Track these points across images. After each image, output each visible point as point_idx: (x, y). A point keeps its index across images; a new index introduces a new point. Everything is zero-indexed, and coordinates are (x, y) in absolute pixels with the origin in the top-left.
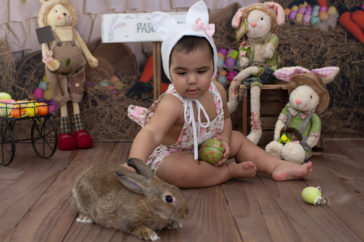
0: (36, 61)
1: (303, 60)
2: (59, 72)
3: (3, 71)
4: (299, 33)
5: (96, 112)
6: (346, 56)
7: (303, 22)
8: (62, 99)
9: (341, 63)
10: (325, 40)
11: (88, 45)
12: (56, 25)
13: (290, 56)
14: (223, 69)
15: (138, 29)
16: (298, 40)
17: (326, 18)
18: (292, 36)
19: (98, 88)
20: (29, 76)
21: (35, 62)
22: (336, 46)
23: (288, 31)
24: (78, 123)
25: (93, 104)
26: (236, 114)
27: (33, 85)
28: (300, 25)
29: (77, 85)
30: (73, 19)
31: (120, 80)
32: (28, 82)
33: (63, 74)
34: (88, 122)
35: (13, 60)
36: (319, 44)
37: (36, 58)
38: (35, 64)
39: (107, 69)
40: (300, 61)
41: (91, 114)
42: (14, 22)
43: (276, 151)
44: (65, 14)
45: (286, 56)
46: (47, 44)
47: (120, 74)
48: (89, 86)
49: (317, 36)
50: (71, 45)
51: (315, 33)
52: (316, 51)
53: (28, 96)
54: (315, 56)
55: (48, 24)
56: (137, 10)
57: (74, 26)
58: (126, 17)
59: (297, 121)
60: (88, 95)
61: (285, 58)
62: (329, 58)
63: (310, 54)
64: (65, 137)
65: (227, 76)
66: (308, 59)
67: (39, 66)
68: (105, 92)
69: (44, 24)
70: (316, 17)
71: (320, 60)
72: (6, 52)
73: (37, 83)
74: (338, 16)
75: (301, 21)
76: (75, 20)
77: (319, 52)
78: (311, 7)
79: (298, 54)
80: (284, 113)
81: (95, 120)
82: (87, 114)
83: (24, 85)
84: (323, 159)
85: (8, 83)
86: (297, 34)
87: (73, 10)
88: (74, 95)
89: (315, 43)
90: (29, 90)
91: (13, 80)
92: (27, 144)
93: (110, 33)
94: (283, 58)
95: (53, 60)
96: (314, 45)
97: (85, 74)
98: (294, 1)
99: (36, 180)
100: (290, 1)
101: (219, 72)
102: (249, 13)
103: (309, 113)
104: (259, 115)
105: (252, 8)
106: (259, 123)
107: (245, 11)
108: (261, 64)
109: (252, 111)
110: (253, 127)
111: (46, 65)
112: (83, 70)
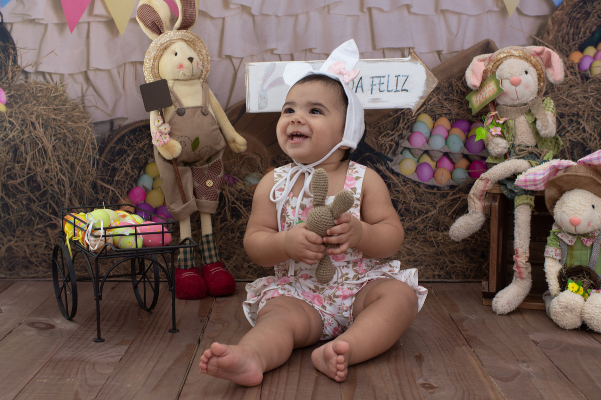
0: (135, 138)
2: (179, 161)
3: (76, 156)
4: (596, 95)
5: (239, 229)
8: (184, 209)
11: (228, 112)
12: (174, 78)
13: (580, 135)
14: (462, 156)
16: (593, 106)
18: (584, 101)
19: (243, 187)
20: (121, 165)
21: (132, 141)
23: (577, 90)
24: (209, 250)
25: (232, 216)
26: (483, 236)
27: (128, 181)
28: (598, 81)
29: (209, 183)
30: (203, 66)
32: (119, 176)
33: (186, 164)
34: (224, 246)
35: (94, 136)
37: (134, 134)
38: (132, 145)
39: (258, 155)
40: (596, 144)
41: (230, 232)
42: (97, 69)
43: (573, 309)
44: (191, 59)
45: (572, 134)
46: (159, 113)
47: (282, 163)
48: (227, 184)
50: (201, 114)
53: (120, 199)
55: (160, 76)
56: (314, 51)
57: (204, 79)
59: (580, 252)
60: (225, 198)
61: (571, 138)
64: (186, 274)
65: (468, 168)
67: (139, 148)
69: (153, 75)
72: (81, 122)
73: (135, 177)
76: (208, 68)
79: (594, 131)
80: (553, 244)
81: (236, 243)
82: (222, 232)
83: (113, 180)
85: (84, 176)
86: (592, 96)
87: (204, 52)
88: (203, 200)
90: (121, 189)
91: (94, 172)
92: (117, 283)
93: (260, 96)
94: (568, 138)
95: (170, 140)
97: (222, 164)
98: (588, 39)
99: (154, 366)
100: (581, 38)
101: (455, 161)
102: (498, 63)
103: (596, 234)
104: (528, 255)
105: (505, 55)
106: (526, 268)
107: (490, 60)
108: (530, 149)
109: (515, 248)
110: (516, 274)
111: (157, 149)
112: (220, 157)
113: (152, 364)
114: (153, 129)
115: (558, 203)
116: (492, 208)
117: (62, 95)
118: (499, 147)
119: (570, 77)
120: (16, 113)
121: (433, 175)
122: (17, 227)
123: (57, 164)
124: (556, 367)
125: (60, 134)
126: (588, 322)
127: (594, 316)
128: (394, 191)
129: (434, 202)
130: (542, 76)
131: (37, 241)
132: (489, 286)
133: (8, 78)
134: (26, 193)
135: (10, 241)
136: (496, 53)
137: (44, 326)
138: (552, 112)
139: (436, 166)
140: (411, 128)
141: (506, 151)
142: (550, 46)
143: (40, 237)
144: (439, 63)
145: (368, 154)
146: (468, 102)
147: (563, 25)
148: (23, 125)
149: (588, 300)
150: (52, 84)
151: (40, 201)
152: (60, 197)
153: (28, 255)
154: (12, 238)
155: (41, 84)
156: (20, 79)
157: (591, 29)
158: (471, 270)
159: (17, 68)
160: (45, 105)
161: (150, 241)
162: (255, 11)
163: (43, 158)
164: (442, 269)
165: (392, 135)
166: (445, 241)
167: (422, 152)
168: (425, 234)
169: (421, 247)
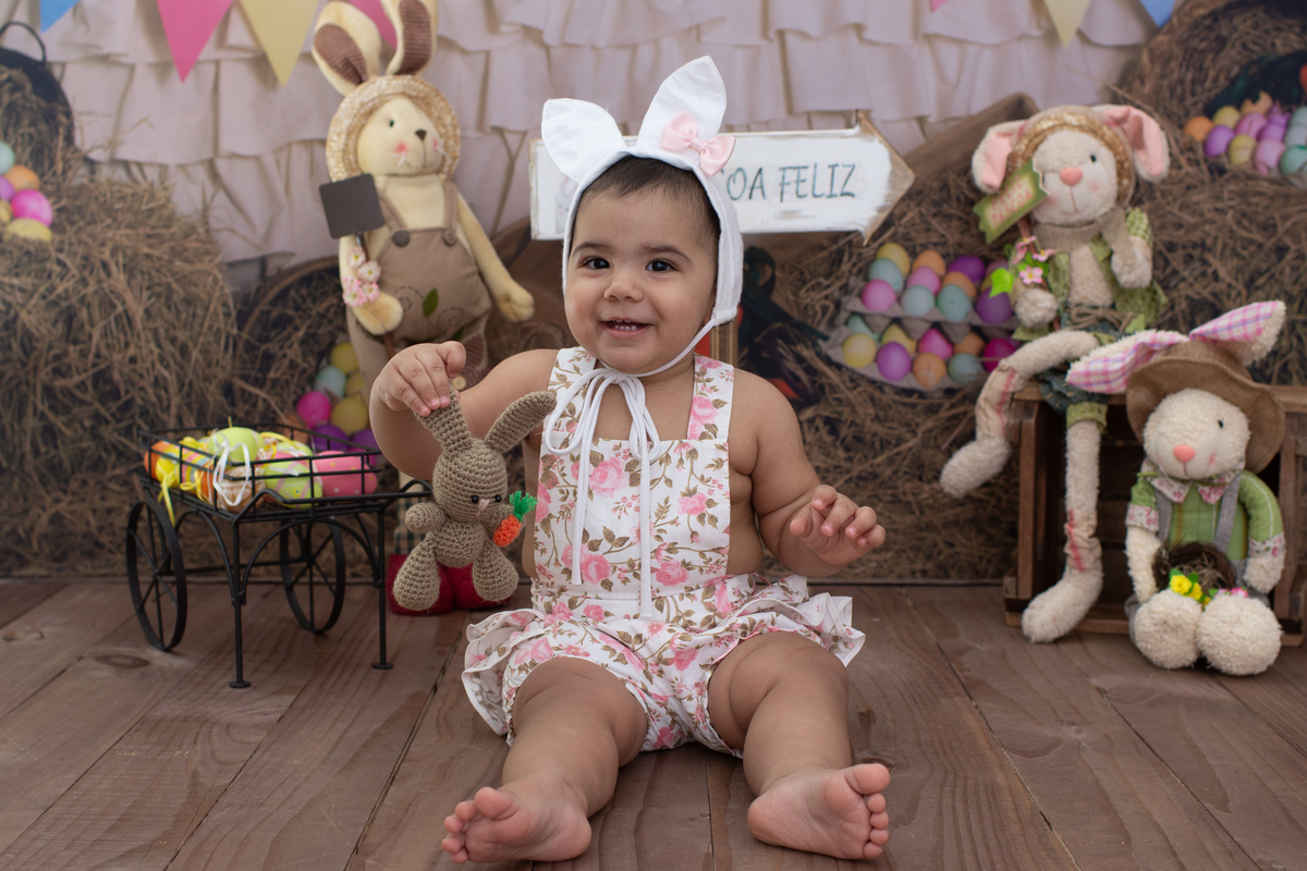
0: (310, 294)
2: (397, 336)
3: (192, 329)
4: (1239, 204)
7: (1255, 167)
12: (388, 171)
13: (1207, 285)
14: (967, 329)
16: (1235, 227)
18: (1217, 217)
20: (281, 348)
21: (304, 299)
23: (1201, 197)
27: (295, 380)
28: (1243, 177)
30: (446, 147)
32: (277, 369)
35: (228, 290)
37: (309, 285)
38: (304, 306)
39: (557, 326)
42: (234, 156)
44: (421, 134)
45: (1191, 285)
46: (358, 241)
50: (442, 243)
51: (1296, 205)
52: (1298, 268)
53: (279, 417)
54: (1297, 288)
55: (359, 168)
57: (448, 174)
59: (1195, 515)
61: (1190, 292)
63: (1277, 281)
65: (981, 354)
67: (318, 314)
69: (345, 166)
70: (1300, 147)
72: (202, 261)
73: (310, 371)
75: (1246, 163)
76: (455, 151)
78: (1284, 113)
79: (1236, 279)
83: (265, 379)
85: (207, 371)
86: (1232, 207)
87: (448, 120)
89: (1297, 240)
90: (282, 396)
91: (227, 361)
93: (560, 206)
94: (1183, 293)
95: (379, 295)
96: (1293, 247)
98: (1222, 92)
99: (346, 730)
100: (1209, 91)
101: (954, 339)
102: (1037, 140)
103: (1228, 480)
104: (1093, 522)
105: (1050, 123)
106: (1091, 549)
107: (1021, 133)
108: (1100, 313)
109: (1068, 508)
110: (1070, 562)
111: (353, 313)
112: (481, 329)
113: (341, 726)
114: (346, 274)
115: (1153, 417)
116: (1023, 430)
117: (164, 207)
118: (1038, 308)
119: (1187, 168)
120: (71, 244)
121: (912, 367)
122: (73, 472)
123: (153, 346)
124: (1136, 732)
125: (160, 285)
126: (1209, 652)
127: (1219, 640)
128: (831, 400)
129: (913, 423)
130: (1126, 165)
131: (112, 502)
132: (1017, 587)
133: (55, 174)
134: (91, 404)
135: (57, 501)
136: (1033, 119)
137: (129, 662)
138: (1144, 238)
139: (918, 350)
140: (864, 272)
141: (1051, 316)
142: (1147, 107)
143: (119, 493)
144: (921, 140)
145: (778, 325)
146: (977, 220)
147: (1173, 65)
148: (84, 267)
149: (1208, 608)
150: (144, 185)
151: (119, 421)
152: (159, 412)
153: (95, 531)
154: (61, 495)
155: (121, 185)
156: (80, 176)
157: (1229, 71)
158: (989, 561)
159: (74, 152)
160: (130, 226)
161: (337, 490)
162: (550, 37)
163: (126, 334)
164: (929, 558)
165: (828, 287)
166: (935, 502)
167: (886, 322)
168: (895, 488)
169: (887, 514)
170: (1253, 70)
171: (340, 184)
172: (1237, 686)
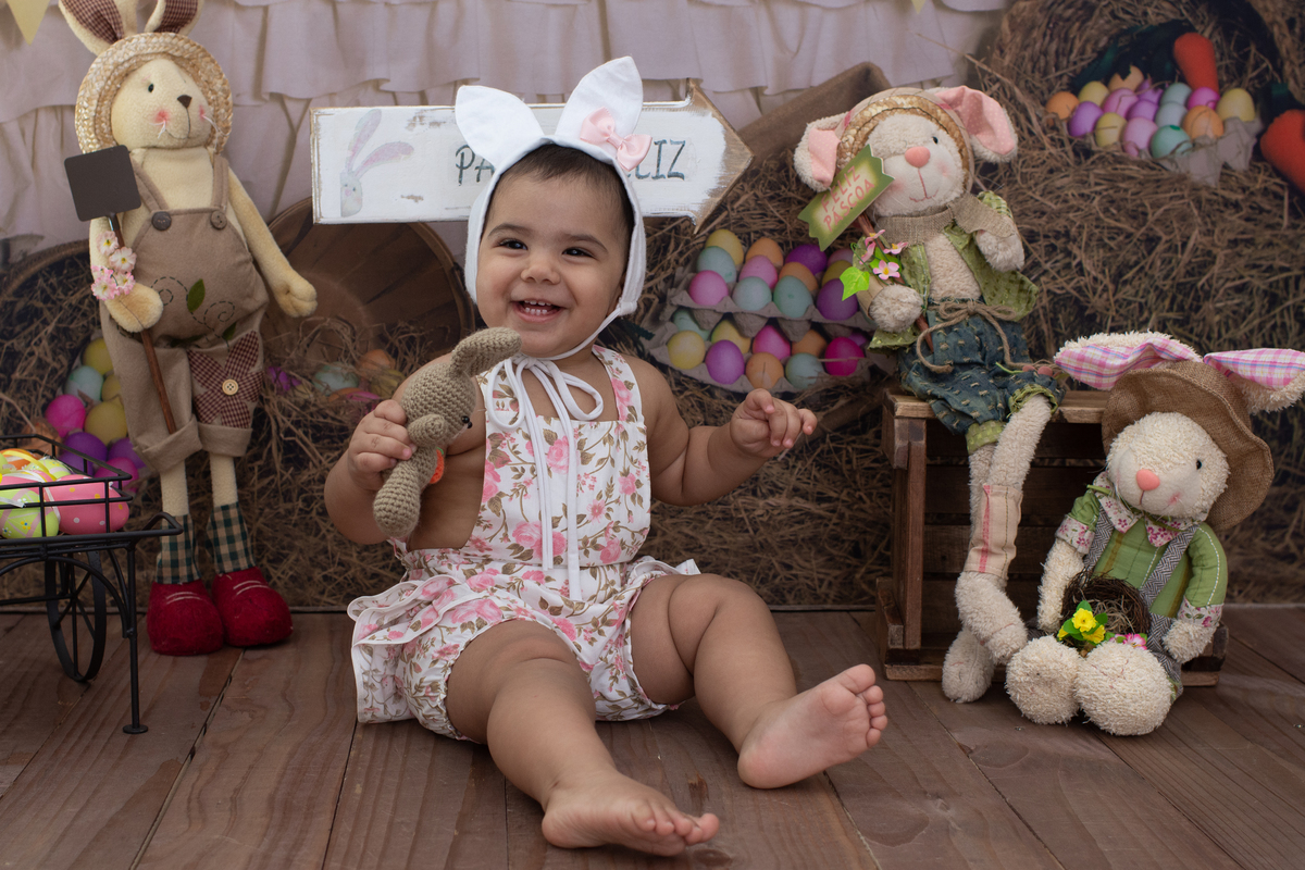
0: (60, 283)
1: (1120, 296)
2: (156, 335)
4: (1106, 190)
5: (302, 491)
6: (1286, 280)
7: (1124, 149)
8: (169, 445)
9: (1264, 312)
10: (1208, 220)
11: (275, 224)
12: (146, 143)
13: (1072, 279)
14: (808, 327)
15: (462, 168)
16: (1101, 215)
17: (1211, 135)
18: (1082, 203)
19: (311, 396)
20: (28, 345)
21: (54, 290)
22: (1250, 242)
23: (1066, 180)
24: (231, 540)
25: (287, 462)
26: (856, 507)
27: (44, 382)
28: (1111, 159)
29: (230, 387)
30: (216, 117)
31: (398, 366)
32: (24, 369)
33: (174, 341)
34: (268, 532)
36: (1182, 236)
37: (59, 273)
38: (54, 297)
39: (345, 321)
40: (1108, 300)
41: (281, 498)
43: (1054, 680)
44: (185, 101)
45: (1054, 278)
46: (110, 223)
47: (400, 342)
48: (273, 388)
49: (1177, 203)
50: (210, 226)
51: (1168, 192)
52: (1170, 262)
53: (24, 424)
54: (1169, 282)
55: (113, 140)
57: (218, 147)
58: (415, 118)
59: (1134, 552)
60: (269, 422)
61: (1052, 287)
62: (1221, 291)
63: (1146, 274)
64: (176, 597)
65: (823, 354)
66: (1141, 293)
67: (70, 306)
68: (337, 413)
69: (97, 136)
70: (1173, 127)
71: (1187, 295)
73: (61, 372)
74: (1257, 126)
75: (1115, 145)
76: (226, 120)
77: (1181, 264)
78: (1156, 89)
79: (1103, 272)
80: (1083, 517)
81: (295, 525)
82: (263, 500)
83: (10, 380)
84: (1225, 701)
86: (1098, 193)
87: (218, 84)
88: (216, 427)
89: (1169, 230)
90: (29, 400)
92: (18, 617)
93: (344, 186)
94: (1045, 287)
95: (134, 286)
96: (1165, 238)
97: (260, 342)
98: (1089, 64)
99: (77, 816)
100: (1075, 63)
101: (792, 338)
102: (866, 129)
103: (1182, 527)
105: (880, 110)
107: (847, 123)
108: (971, 306)
111: (105, 307)
112: (255, 325)
113: (72, 810)
114: (96, 261)
116: (912, 453)
118: (900, 304)
119: (1051, 149)
121: (745, 369)
124: (1011, 806)
136: (860, 107)
139: (751, 349)
140: (693, 262)
141: (916, 313)
144: (757, 114)
147: (1035, 34)
157: (1096, 43)
158: (830, 584)
161: (77, 520)
164: (764, 582)
165: (652, 278)
166: (770, 518)
167: (719, 318)
168: (726, 503)
169: (716, 532)
170: (1123, 41)
171: (90, 156)
172: (1123, 748)
